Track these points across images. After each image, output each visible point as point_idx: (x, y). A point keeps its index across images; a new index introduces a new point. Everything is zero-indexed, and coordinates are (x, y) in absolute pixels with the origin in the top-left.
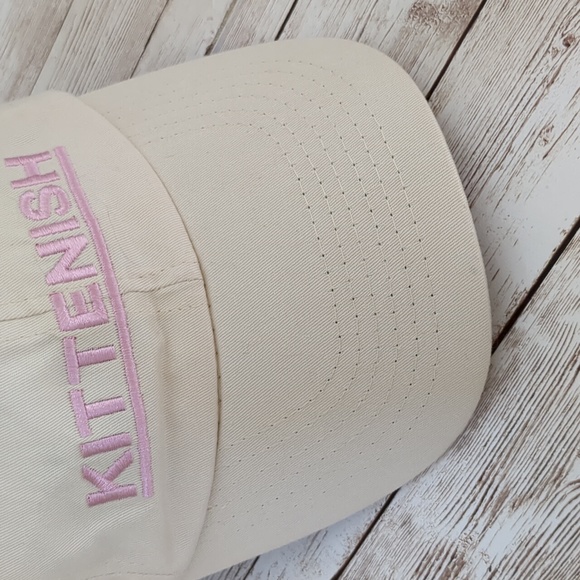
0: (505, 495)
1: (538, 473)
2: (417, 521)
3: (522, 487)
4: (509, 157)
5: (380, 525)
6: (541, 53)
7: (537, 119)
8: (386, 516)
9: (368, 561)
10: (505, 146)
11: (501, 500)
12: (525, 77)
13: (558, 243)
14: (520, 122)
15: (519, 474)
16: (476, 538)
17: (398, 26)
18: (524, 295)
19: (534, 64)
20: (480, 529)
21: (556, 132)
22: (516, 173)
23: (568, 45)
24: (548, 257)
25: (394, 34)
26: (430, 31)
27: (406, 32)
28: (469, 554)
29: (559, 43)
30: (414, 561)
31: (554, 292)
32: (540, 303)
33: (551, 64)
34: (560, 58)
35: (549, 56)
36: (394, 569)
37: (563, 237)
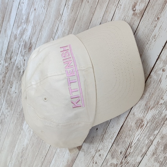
0: (149, 107)
1: (155, 103)
2: (135, 114)
3: (152, 106)
4: (149, 41)
5: (130, 115)
6: (154, 21)
7: (153, 34)
8: (130, 113)
9: (128, 122)
10: (148, 39)
11: (149, 109)
12: (151, 26)
13: (157, 58)
14: (151, 35)
15: (152, 103)
16: (145, 116)
17: (131, 17)
18: (152, 68)
19: (153, 23)
20: (145, 114)
21: (156, 36)
22: (150, 45)
23: (158, 19)
24: (156, 61)
25: (130, 19)
26: (136, 18)
27: (132, 18)
28: (144, 119)
29: (156, 19)
30: (135, 121)
31: (157, 67)
32: (154, 70)
33: (155, 23)
34: (157, 22)
35: (155, 22)
36: (132, 123)
37: (158, 57)
